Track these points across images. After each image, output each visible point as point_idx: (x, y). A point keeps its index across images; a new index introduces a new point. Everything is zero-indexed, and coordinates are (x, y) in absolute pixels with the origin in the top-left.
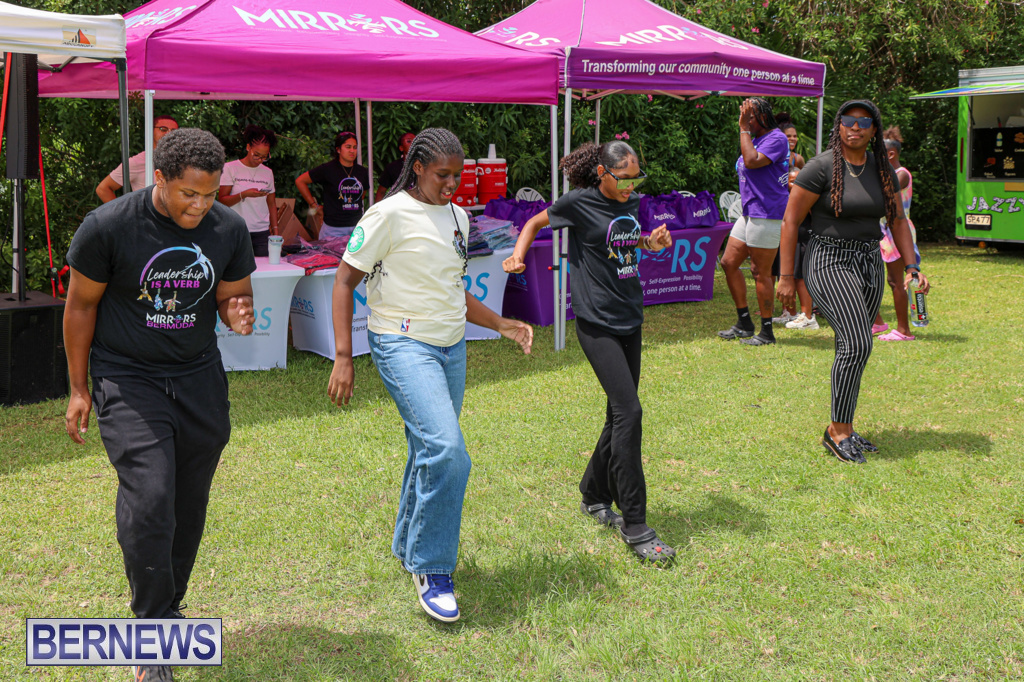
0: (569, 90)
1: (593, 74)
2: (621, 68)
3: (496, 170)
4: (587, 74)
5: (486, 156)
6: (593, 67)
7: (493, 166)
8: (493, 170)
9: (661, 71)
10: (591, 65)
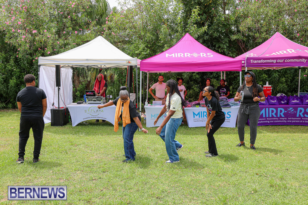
0: (246, 68)
1: (254, 63)
2: (264, 61)
3: (267, 88)
4: (252, 63)
5: (266, 85)
6: (254, 62)
7: (266, 87)
8: (266, 88)
9: (278, 62)
10: (253, 61)
